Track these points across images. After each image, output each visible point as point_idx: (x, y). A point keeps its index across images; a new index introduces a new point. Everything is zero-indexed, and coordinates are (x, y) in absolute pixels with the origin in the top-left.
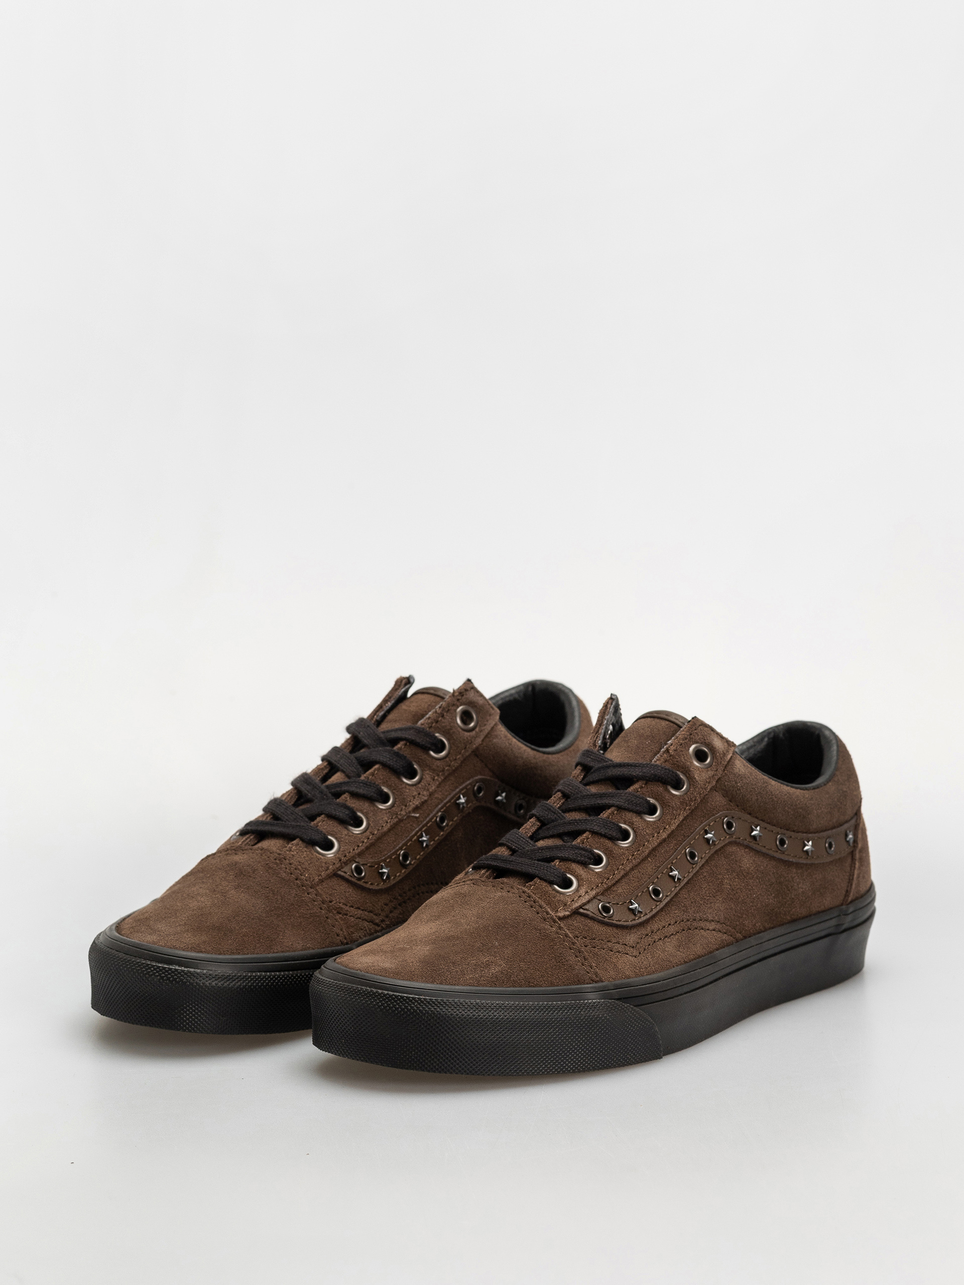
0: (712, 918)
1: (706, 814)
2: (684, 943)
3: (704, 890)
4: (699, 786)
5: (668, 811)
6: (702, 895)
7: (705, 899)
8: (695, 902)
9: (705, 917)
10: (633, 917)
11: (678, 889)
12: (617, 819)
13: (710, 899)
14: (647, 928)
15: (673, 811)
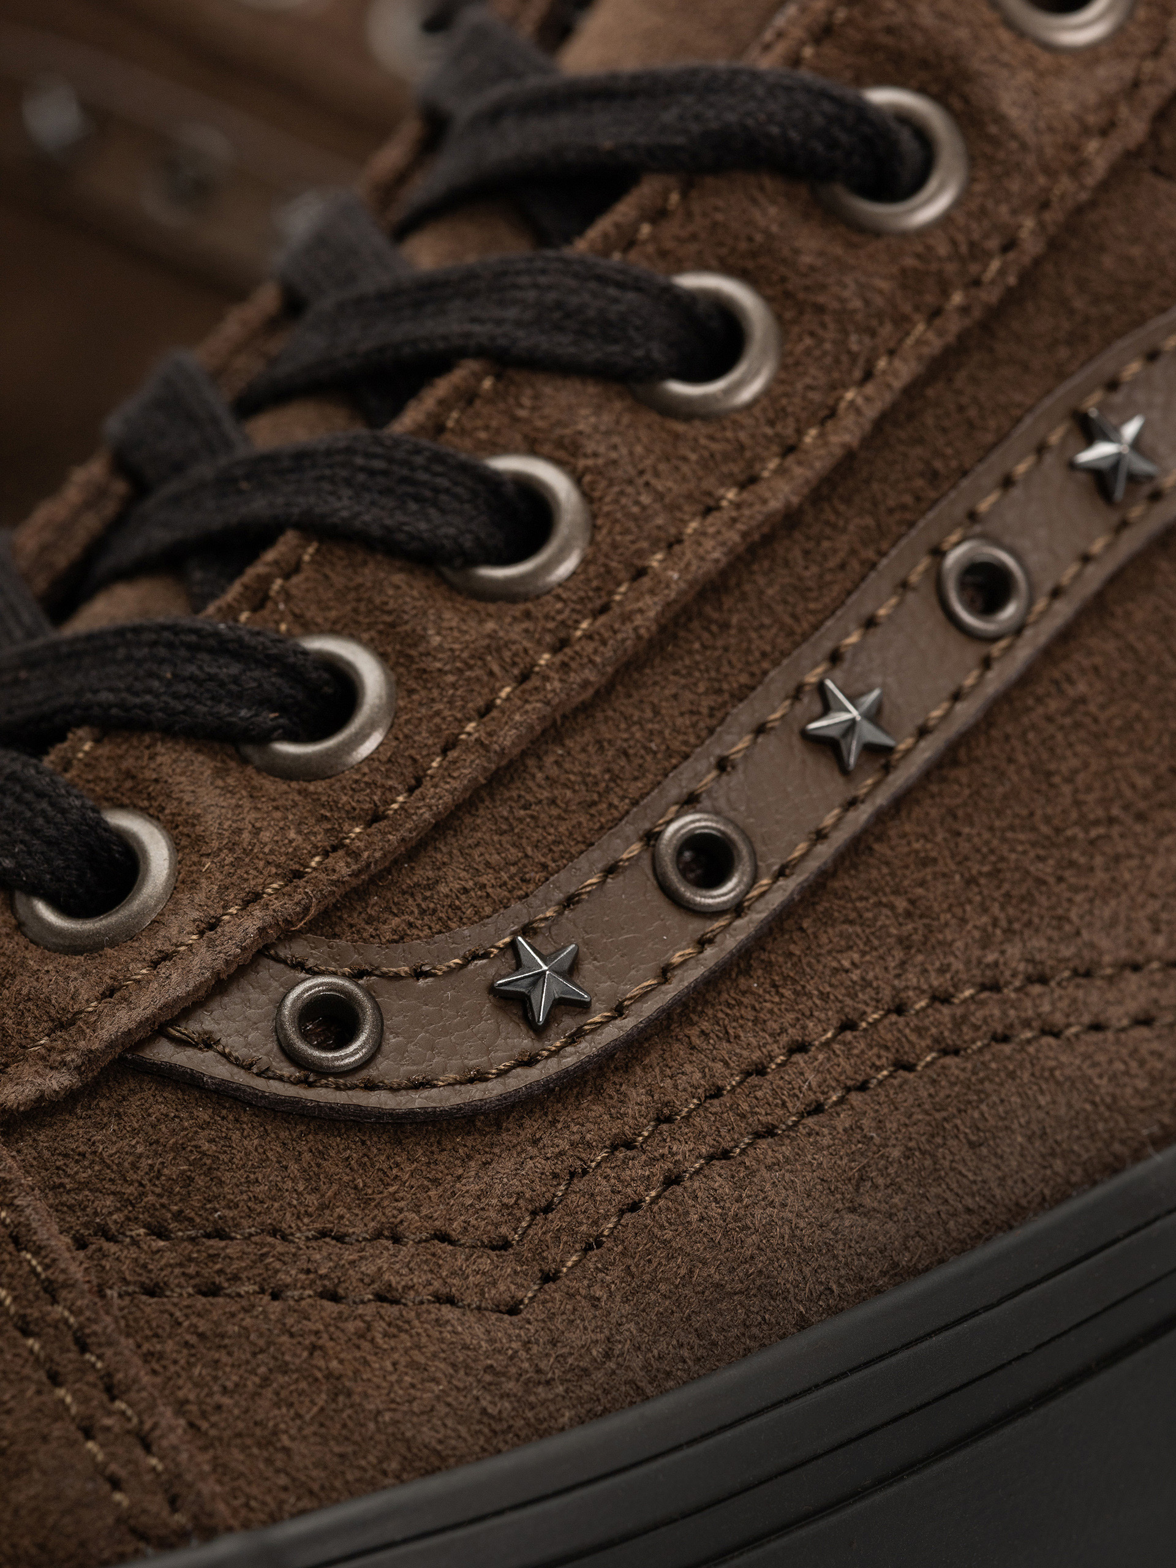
0: (1124, 953)
1: (1087, 320)
2: (896, 1153)
3: (1067, 789)
4: (1030, 161)
5: (808, 341)
6: (1047, 819)
7: (1071, 841)
8: (996, 873)
9: (1067, 952)
10: (525, 1042)
11: (862, 814)
12: (487, 428)
13: (1107, 837)
14: (623, 1100)
15: (845, 333)
